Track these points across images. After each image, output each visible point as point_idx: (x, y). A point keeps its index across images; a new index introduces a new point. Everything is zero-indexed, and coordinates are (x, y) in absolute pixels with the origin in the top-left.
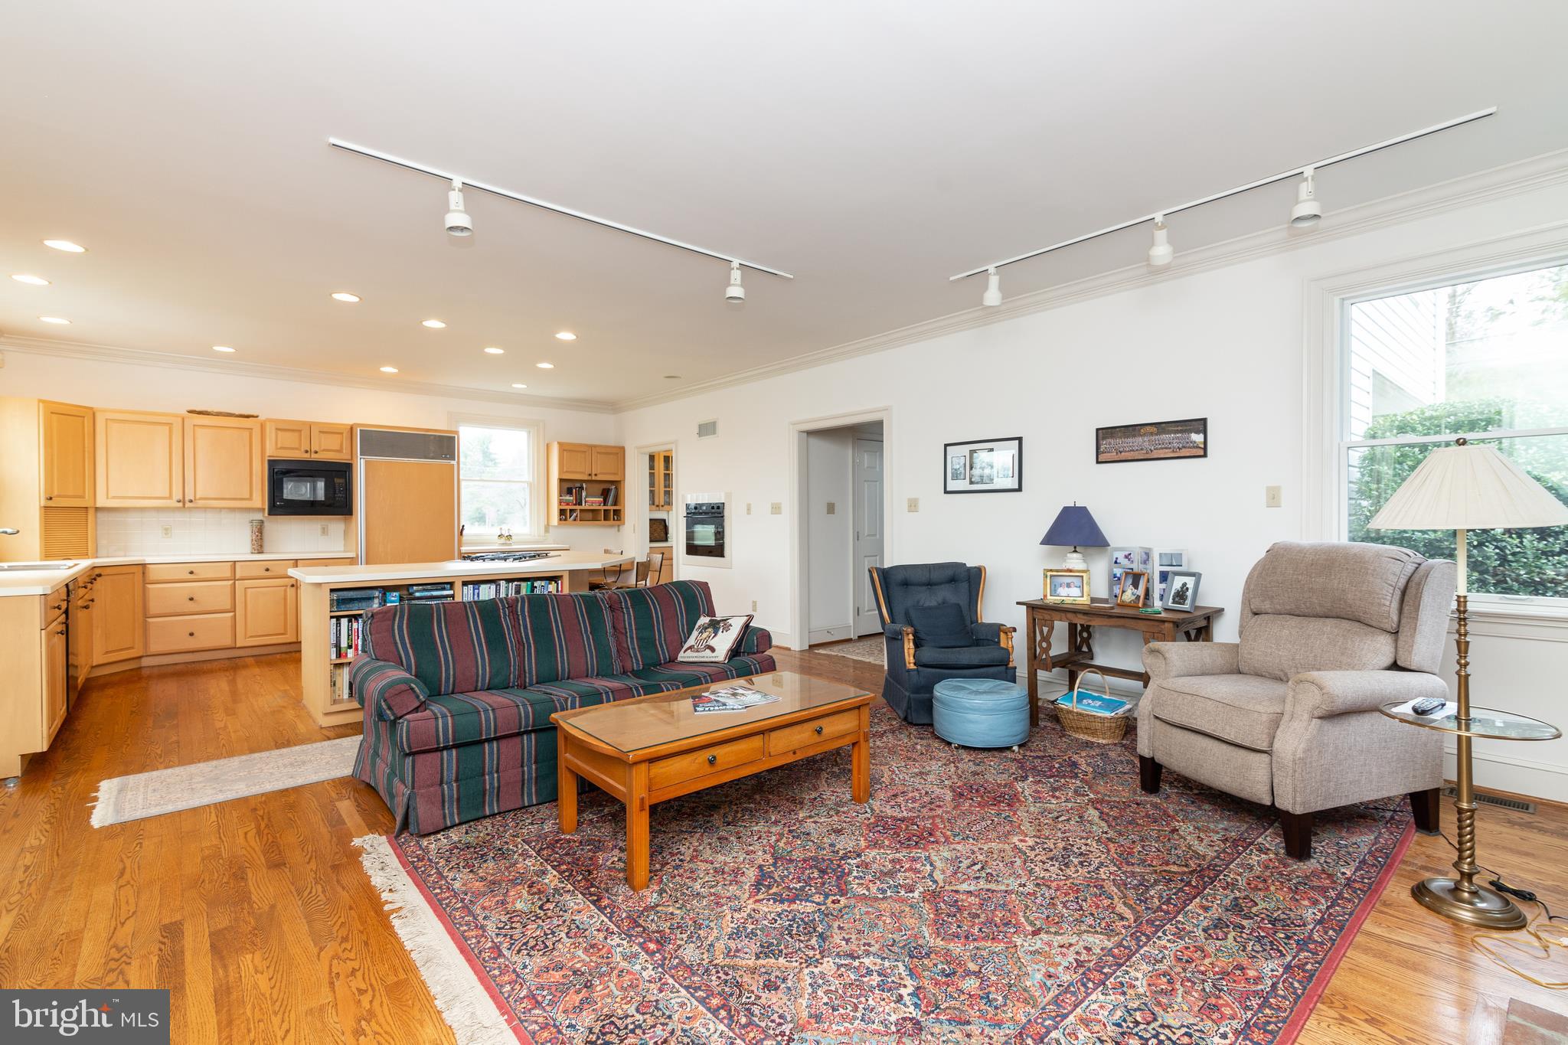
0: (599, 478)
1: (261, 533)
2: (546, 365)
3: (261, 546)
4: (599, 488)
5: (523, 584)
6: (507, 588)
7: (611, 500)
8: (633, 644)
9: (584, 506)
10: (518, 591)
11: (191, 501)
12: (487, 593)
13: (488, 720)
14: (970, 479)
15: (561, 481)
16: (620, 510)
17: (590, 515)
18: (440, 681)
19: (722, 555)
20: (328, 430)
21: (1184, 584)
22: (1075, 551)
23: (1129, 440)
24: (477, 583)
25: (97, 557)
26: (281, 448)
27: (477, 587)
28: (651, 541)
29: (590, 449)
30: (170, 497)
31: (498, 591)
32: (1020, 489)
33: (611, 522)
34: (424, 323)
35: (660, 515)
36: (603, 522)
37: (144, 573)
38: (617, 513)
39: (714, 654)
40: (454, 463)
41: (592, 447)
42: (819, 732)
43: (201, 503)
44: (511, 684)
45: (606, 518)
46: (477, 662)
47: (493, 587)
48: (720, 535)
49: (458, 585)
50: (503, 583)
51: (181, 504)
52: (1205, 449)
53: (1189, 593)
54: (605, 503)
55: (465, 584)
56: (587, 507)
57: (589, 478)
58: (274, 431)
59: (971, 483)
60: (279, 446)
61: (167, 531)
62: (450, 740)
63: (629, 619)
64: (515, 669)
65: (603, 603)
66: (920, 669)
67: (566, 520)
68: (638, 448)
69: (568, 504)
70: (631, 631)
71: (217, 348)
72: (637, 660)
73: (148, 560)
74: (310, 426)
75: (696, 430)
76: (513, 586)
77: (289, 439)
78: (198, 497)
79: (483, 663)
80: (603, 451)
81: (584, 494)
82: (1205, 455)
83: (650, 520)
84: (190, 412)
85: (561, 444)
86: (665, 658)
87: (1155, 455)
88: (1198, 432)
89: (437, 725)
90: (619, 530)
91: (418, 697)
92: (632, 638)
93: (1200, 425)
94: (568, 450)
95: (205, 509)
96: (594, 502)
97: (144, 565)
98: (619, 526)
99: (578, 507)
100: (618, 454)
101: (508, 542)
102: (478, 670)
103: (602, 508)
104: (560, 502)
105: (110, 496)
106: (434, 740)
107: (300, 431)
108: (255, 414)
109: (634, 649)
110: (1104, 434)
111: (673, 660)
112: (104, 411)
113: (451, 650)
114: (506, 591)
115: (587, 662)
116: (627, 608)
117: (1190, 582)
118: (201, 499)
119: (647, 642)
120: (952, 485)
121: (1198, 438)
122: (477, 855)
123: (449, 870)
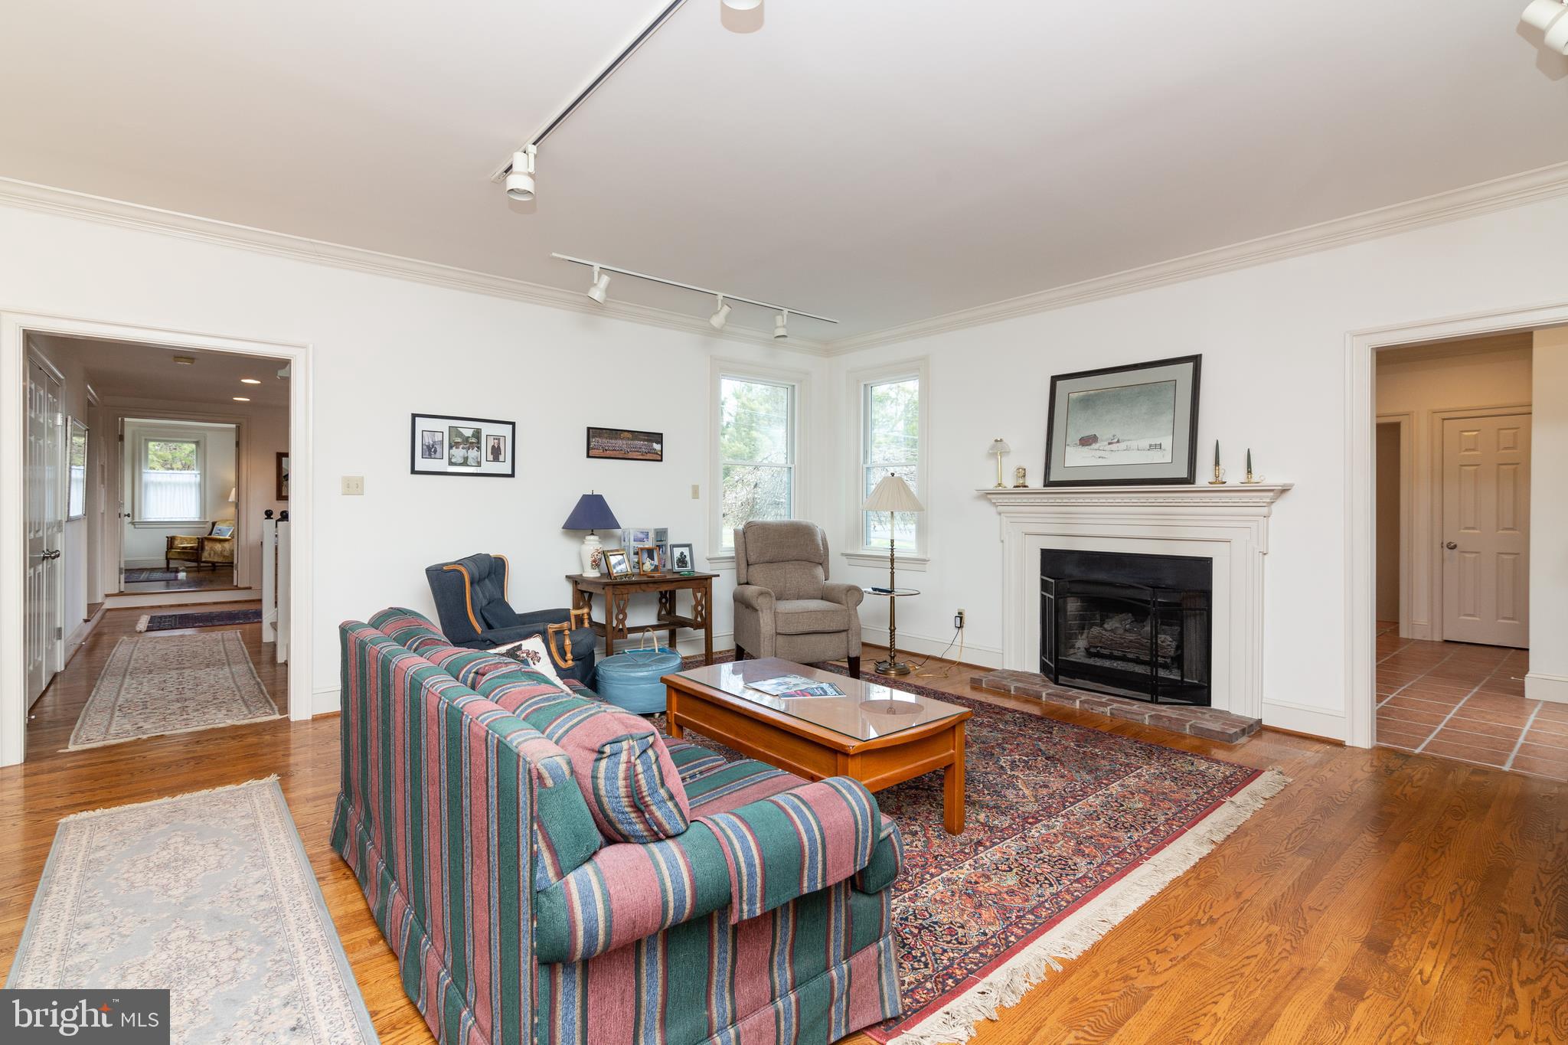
14: (450, 459)
21: (682, 553)
22: (592, 534)
23: (613, 441)
32: (512, 475)
52: (662, 455)
53: (688, 559)
59: (451, 463)
82: (661, 460)
87: (630, 455)
88: (657, 443)
93: (658, 437)
110: (593, 433)
117: (686, 551)
120: (422, 464)
121: (657, 447)
122: (920, 932)
123: (966, 944)
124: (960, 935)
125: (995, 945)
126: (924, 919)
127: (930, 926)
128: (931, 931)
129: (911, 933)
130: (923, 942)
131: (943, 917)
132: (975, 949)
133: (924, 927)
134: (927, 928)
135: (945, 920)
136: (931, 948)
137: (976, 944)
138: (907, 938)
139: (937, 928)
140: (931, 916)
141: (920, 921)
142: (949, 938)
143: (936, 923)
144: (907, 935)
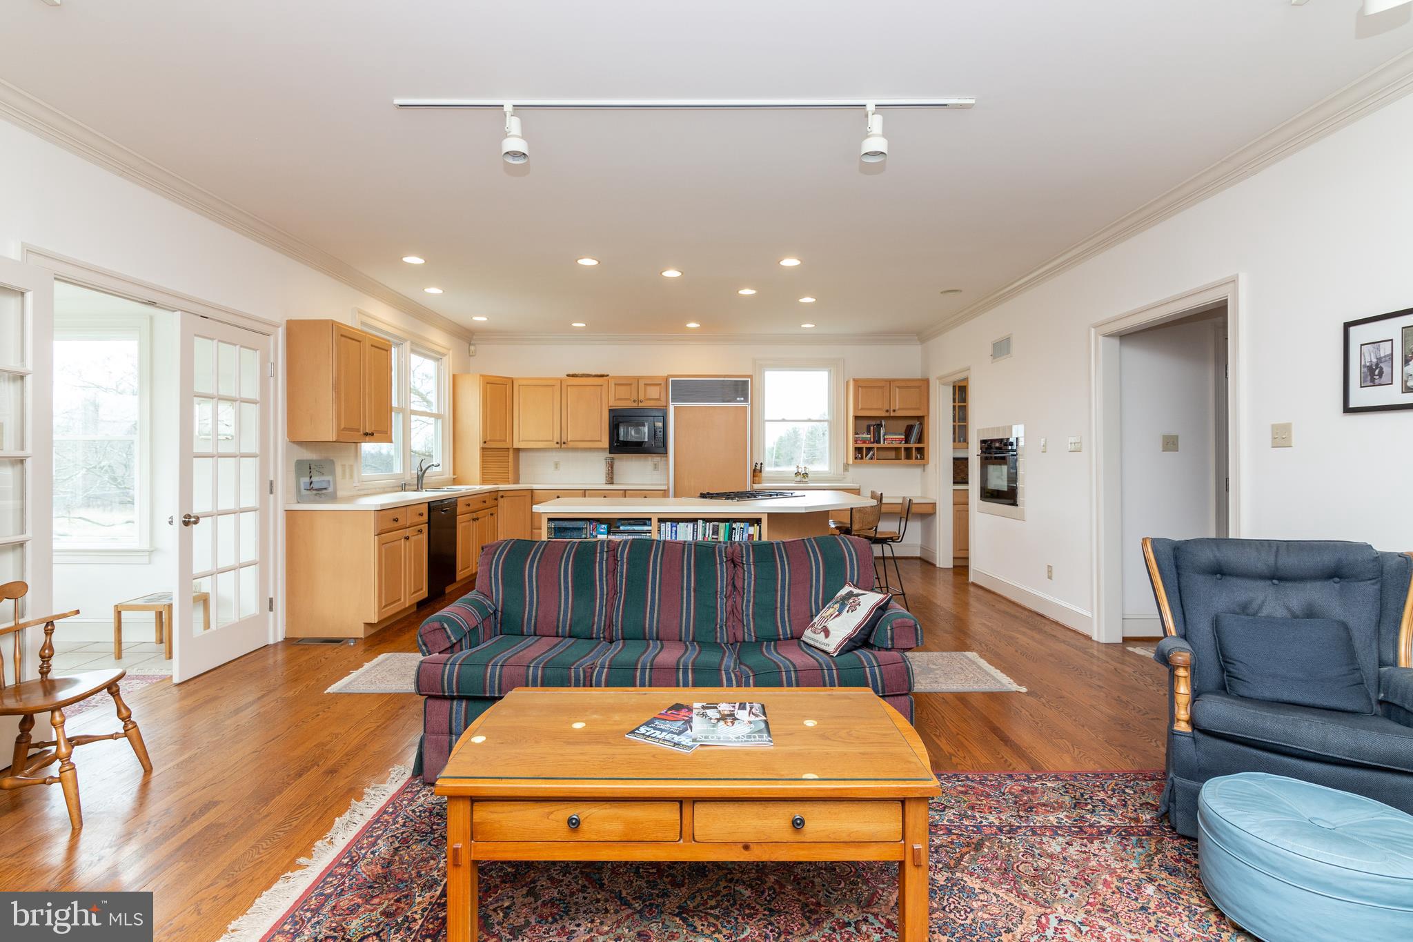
0: (898, 414)
1: (612, 468)
2: (808, 300)
3: (612, 478)
4: (903, 425)
5: (722, 525)
6: (705, 528)
7: (914, 437)
8: (748, 608)
9: (882, 445)
10: (716, 532)
11: (564, 443)
12: (685, 533)
13: (493, 676)
14: (1403, 383)
15: (857, 418)
16: (923, 448)
17: (892, 454)
18: (523, 621)
19: (1015, 504)
20: (651, 382)
24: (675, 521)
25: (519, 483)
26: (618, 399)
27: (674, 524)
28: (955, 483)
29: (886, 385)
30: (553, 441)
31: (695, 531)
33: (913, 461)
34: (664, 274)
35: (960, 455)
36: (904, 461)
37: (532, 496)
38: (920, 451)
39: (826, 641)
40: (747, 405)
41: (890, 381)
42: (798, 824)
43: (571, 445)
44: (594, 636)
45: (908, 457)
46: (560, 608)
47: (690, 525)
48: (1013, 478)
49: (655, 522)
50: (700, 522)
51: (558, 446)
54: (907, 441)
55: (661, 520)
56: (886, 445)
57: (887, 414)
58: (613, 385)
59: (1406, 389)
60: (617, 397)
61: (557, 465)
62: (455, 689)
63: (749, 577)
64: (600, 619)
65: (720, 555)
66: (1199, 736)
67: (862, 458)
68: (940, 378)
69: (864, 442)
70: (749, 592)
71: (575, 325)
72: (749, 629)
73: (535, 487)
74: (638, 379)
75: (990, 350)
76: (710, 526)
77: (623, 392)
78: (569, 440)
79: (565, 607)
80: (903, 384)
81: (882, 431)
83: (954, 459)
84: (568, 375)
85: (854, 380)
86: (785, 633)
89: (444, 671)
90: (924, 470)
91: (449, 637)
92: (748, 601)
94: (863, 386)
95: (575, 449)
96: (895, 440)
97: (532, 490)
98: (924, 465)
99: (875, 445)
100: (922, 387)
101: (804, 480)
102: (559, 614)
103: (903, 445)
104: (856, 441)
105: (521, 439)
106: (439, 687)
107: (630, 384)
108: (606, 374)
109: (748, 615)
111: (797, 637)
112: (517, 379)
113: (537, 591)
114: (704, 533)
115: (681, 626)
116: (748, 564)
118: (571, 441)
119: (766, 610)
122: (431, 828)
123: (388, 838)
124: (397, 842)
125: (362, 848)
126: (434, 838)
127: (426, 836)
128: (423, 833)
129: (438, 824)
130: (424, 823)
131: (417, 848)
132: (379, 837)
133: (430, 833)
134: (427, 833)
135: (414, 847)
136: (415, 823)
137: (379, 841)
138: (439, 819)
139: (418, 837)
140: (430, 844)
141: (436, 835)
142: (404, 835)
143: (421, 841)
144: (440, 821)
